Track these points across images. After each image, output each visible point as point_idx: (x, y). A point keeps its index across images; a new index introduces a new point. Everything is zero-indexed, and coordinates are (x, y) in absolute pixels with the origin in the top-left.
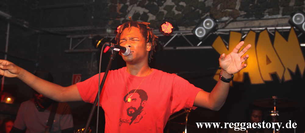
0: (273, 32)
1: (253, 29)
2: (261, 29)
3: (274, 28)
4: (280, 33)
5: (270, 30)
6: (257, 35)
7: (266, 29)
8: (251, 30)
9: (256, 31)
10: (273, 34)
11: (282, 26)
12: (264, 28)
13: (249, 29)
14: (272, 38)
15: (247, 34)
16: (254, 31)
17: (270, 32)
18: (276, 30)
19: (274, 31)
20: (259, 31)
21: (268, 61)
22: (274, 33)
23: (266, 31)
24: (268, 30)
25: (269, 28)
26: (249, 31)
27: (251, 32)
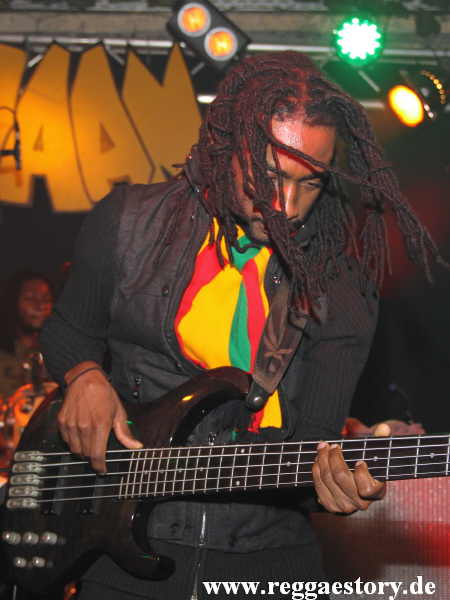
0: (120, 55)
1: (61, 40)
2: (85, 41)
3: (122, 42)
4: (143, 58)
5: (113, 47)
6: (75, 60)
7: (101, 43)
8: (55, 42)
9: (72, 49)
10: (121, 61)
11: (148, 38)
12: (94, 41)
13: (48, 40)
14: (118, 73)
15: (44, 54)
16: (64, 46)
17: (113, 53)
18: (129, 47)
19: (123, 51)
20: (79, 49)
21: (107, 142)
22: (124, 57)
23: (100, 48)
24: (108, 48)
25: (108, 42)
26: (48, 46)
27: (55, 48)
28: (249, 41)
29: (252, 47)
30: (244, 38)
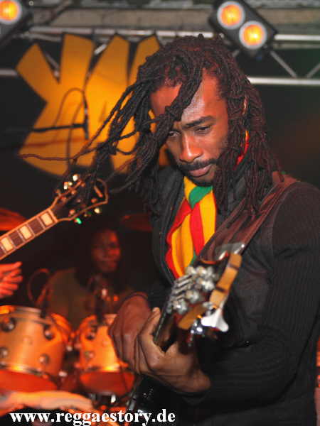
1: (123, 32)
2: (141, 33)
3: (171, 34)
5: (165, 38)
6: (133, 48)
7: (154, 35)
8: (116, 34)
9: (130, 39)
12: (148, 33)
13: (111, 32)
15: (108, 43)
16: (124, 37)
17: (164, 43)
20: (136, 40)
23: (153, 39)
24: (160, 39)
25: (161, 33)
26: (111, 37)
27: (117, 39)
28: (276, 32)
29: (279, 37)
30: (272, 30)
